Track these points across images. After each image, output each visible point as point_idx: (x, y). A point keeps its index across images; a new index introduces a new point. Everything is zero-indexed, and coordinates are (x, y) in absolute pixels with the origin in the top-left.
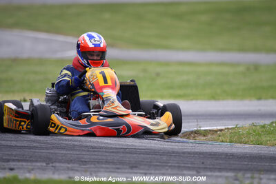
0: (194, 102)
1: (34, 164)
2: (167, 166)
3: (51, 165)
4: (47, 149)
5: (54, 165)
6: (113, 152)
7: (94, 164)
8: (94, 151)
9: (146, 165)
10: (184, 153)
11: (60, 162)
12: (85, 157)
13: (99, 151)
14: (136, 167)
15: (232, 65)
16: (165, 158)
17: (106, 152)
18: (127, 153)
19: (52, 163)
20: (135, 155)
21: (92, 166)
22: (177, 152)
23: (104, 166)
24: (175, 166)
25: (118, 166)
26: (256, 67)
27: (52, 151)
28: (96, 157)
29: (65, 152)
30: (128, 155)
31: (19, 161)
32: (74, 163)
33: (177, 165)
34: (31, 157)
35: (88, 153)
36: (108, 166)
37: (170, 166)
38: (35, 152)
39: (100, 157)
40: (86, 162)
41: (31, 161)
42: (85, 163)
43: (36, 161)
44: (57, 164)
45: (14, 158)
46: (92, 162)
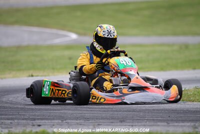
1: (53, 121)
2: (145, 119)
4: (59, 110)
5: (67, 121)
6: (105, 111)
8: (91, 111)
9: (130, 119)
10: (154, 110)
11: (69, 119)
12: (86, 115)
15: (169, 45)
16: (142, 114)
18: (114, 111)
20: (120, 113)
21: (93, 121)
22: (149, 110)
23: (101, 121)
24: (151, 120)
26: (186, 46)
28: (94, 115)
29: (71, 112)
30: (116, 113)
31: (42, 119)
32: (80, 120)
33: (151, 118)
34: (49, 116)
36: (104, 121)
37: (147, 119)
39: (97, 115)
42: (88, 119)
43: (54, 119)
44: (69, 121)
45: (37, 117)
46: (93, 119)
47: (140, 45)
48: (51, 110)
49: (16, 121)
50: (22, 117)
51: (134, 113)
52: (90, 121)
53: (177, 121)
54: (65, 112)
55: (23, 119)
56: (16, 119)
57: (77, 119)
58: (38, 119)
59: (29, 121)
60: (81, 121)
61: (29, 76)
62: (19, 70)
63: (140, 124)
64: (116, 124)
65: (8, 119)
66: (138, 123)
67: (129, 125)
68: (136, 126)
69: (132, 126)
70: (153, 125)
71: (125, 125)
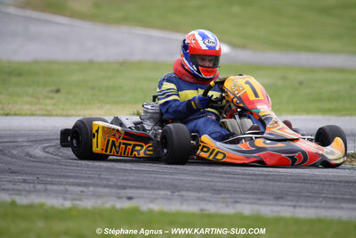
1: (157, 192)
2: (320, 197)
3: (177, 193)
4: (171, 174)
5: (181, 193)
6: (252, 179)
7: (230, 194)
8: (229, 178)
9: (293, 195)
10: (340, 181)
11: (188, 190)
12: (218, 184)
13: (234, 178)
14: (282, 198)
16: (316, 188)
17: (243, 179)
18: (269, 180)
19: (179, 191)
20: (278, 183)
21: (228, 196)
22: (332, 181)
23: (242, 196)
24: (329, 198)
25: (259, 197)
27: (176, 177)
28: (231, 185)
29: (193, 178)
30: (271, 183)
31: (138, 188)
32: (205, 192)
33: (332, 196)
34: (151, 183)
35: (222, 180)
36: (247, 196)
37: (324, 197)
38: (156, 178)
39: (236, 185)
40: (219, 190)
41: (152, 189)
42: (218, 191)
43: (159, 189)
44: (184, 193)
45: (130, 184)
46: (228, 191)
47: (341, 70)
48: (158, 173)
49: (91, 189)
50: (105, 182)
51: (303, 185)
52: (222, 196)
54: (183, 178)
55: (105, 187)
56: (92, 185)
57: (199, 190)
58: (131, 187)
59: (114, 191)
60: (207, 194)
61: (134, 114)
62: (117, 103)
63: (308, 204)
64: (267, 202)
65: (79, 185)
66: (307, 201)
67: (289, 206)
68: (300, 206)
69: (295, 207)
70: (333, 208)
71: (283, 205)
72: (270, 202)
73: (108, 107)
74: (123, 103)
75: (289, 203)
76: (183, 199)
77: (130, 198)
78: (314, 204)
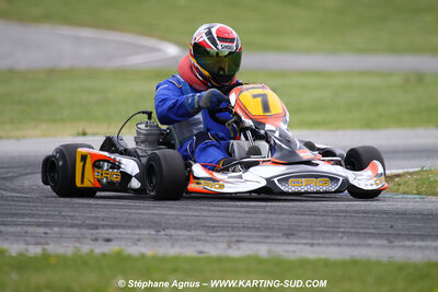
0: (340, 132)
1: (137, 231)
2: (338, 232)
3: (163, 233)
5: (167, 232)
6: (248, 212)
8: (219, 211)
9: (306, 231)
10: (356, 212)
11: (174, 228)
14: (292, 235)
15: (380, 74)
16: (330, 220)
17: (237, 211)
18: (270, 213)
20: (283, 216)
21: (226, 234)
22: (346, 212)
23: (242, 233)
24: (351, 233)
25: (264, 234)
26: (420, 77)
27: (155, 211)
28: (226, 220)
29: (175, 213)
30: (273, 216)
31: (113, 227)
32: (196, 229)
33: (352, 230)
34: (127, 221)
35: (211, 214)
37: (342, 232)
38: (130, 214)
39: (231, 220)
40: (214, 227)
41: (130, 227)
42: (212, 229)
43: (138, 227)
44: (173, 232)
45: (102, 223)
46: (223, 228)
47: (318, 73)
49: (56, 229)
50: (69, 221)
51: (313, 217)
52: (218, 234)
53: (409, 236)
54: (163, 212)
55: (71, 226)
56: (55, 225)
57: (189, 227)
58: (104, 226)
59: (84, 231)
60: (199, 233)
61: (78, 135)
62: (55, 121)
63: (328, 241)
64: (276, 241)
65: (39, 225)
66: (324, 238)
67: (306, 244)
68: (319, 244)
69: (312, 245)
70: (359, 245)
71: (297, 244)
72: (281, 241)
73: (44, 126)
74: (63, 121)
75: (304, 241)
76: (174, 241)
77: (108, 240)
78: (335, 241)
